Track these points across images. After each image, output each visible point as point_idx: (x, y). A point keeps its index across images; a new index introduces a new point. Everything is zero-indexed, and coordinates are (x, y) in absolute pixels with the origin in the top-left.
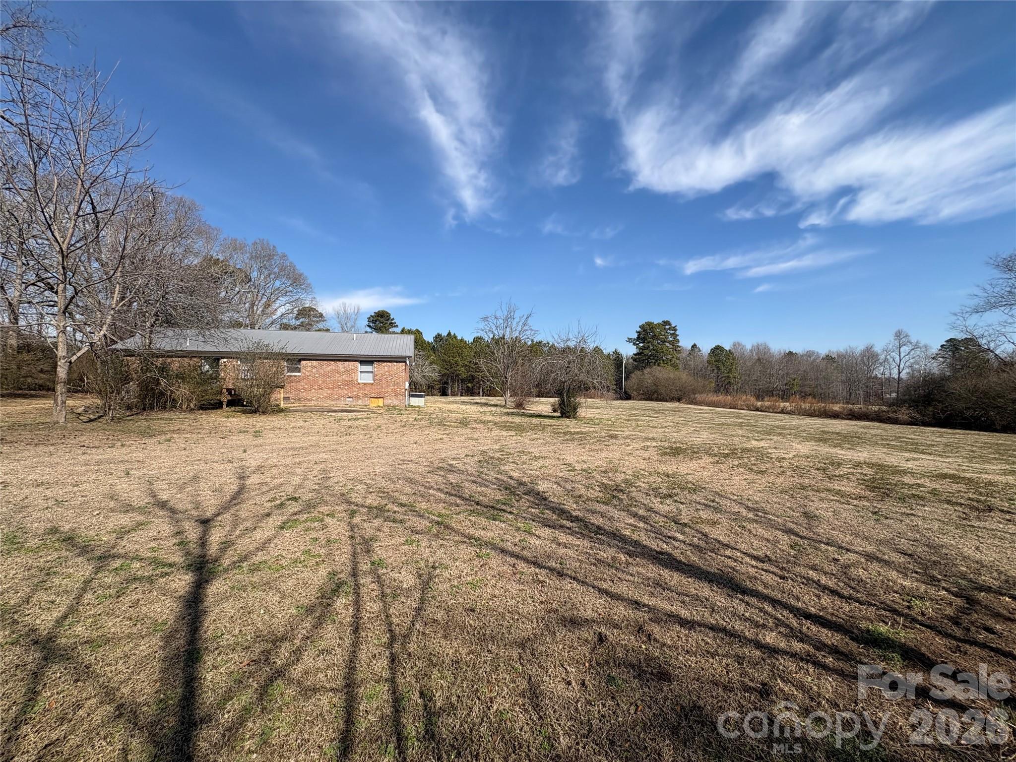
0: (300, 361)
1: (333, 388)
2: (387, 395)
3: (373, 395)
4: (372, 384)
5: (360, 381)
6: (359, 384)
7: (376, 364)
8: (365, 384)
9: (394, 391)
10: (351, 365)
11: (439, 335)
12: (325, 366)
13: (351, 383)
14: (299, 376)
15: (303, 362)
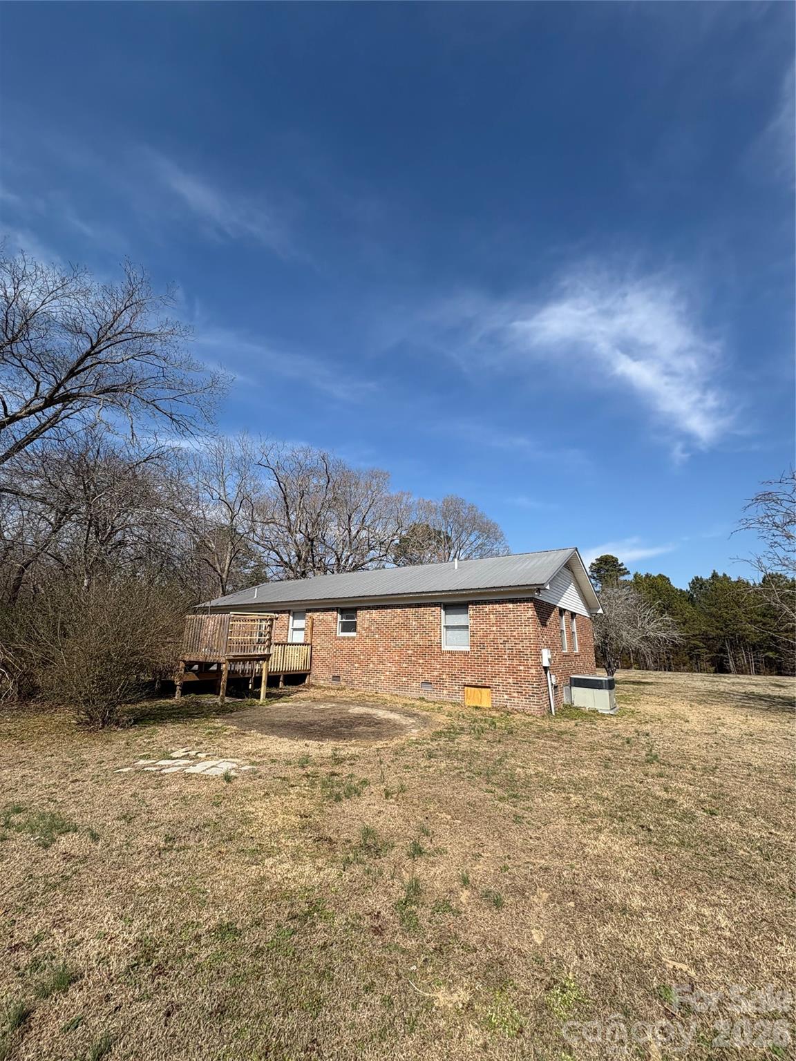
0: (355, 610)
1: (399, 663)
2: (497, 680)
3: (469, 680)
4: (466, 654)
5: (445, 648)
6: (442, 653)
7: (472, 610)
8: (452, 653)
9: (513, 672)
10: (428, 614)
11: (697, 579)
12: (388, 619)
13: (430, 650)
14: (353, 638)
15: (360, 613)
